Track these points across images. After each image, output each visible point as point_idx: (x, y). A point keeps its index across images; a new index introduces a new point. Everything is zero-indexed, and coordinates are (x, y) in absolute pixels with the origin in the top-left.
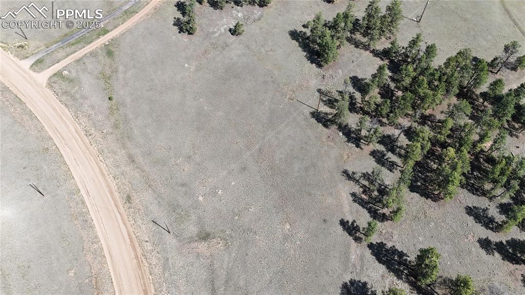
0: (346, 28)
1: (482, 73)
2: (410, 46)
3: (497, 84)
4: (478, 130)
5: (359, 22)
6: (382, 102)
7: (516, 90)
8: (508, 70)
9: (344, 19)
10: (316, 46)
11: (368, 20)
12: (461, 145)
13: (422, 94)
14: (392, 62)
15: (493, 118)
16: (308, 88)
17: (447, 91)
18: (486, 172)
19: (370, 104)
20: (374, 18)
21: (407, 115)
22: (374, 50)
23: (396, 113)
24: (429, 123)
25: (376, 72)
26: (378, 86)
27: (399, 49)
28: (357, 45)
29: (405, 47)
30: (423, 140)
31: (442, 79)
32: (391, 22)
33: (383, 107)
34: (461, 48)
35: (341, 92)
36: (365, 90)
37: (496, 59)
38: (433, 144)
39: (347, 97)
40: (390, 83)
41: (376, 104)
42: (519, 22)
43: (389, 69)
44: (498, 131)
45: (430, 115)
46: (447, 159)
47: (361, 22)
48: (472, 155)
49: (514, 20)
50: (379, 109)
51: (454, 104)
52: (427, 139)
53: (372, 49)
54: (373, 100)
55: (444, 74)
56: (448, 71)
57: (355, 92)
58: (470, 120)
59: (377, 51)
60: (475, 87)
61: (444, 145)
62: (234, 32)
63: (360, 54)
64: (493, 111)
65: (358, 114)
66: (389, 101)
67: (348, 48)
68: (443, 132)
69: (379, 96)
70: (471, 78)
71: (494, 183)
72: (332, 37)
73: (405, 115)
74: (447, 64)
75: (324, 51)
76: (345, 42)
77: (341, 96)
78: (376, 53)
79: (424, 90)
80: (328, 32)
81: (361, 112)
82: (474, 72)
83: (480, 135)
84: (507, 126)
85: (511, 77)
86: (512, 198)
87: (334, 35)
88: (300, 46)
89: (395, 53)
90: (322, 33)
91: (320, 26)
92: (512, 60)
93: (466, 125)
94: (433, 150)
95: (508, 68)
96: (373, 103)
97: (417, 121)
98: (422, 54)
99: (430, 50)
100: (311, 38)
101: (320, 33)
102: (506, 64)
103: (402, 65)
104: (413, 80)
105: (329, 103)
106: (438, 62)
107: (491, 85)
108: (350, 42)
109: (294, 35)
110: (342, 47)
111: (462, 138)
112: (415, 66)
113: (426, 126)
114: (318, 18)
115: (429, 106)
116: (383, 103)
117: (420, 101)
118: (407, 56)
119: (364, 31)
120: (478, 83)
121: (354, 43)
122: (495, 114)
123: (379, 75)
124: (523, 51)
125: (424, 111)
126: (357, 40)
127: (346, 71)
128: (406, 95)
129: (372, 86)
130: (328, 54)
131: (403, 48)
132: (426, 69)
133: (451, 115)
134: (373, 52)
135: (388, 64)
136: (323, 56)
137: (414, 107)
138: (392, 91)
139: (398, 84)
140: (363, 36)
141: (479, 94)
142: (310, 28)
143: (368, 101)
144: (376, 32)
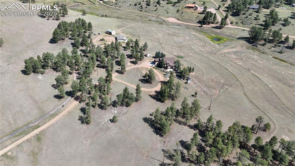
0: (173, 115)
1: (249, 134)
2: (208, 122)
5: (179, 111)
6: (200, 154)
7: (270, 142)
8: (261, 131)
9: (171, 110)
10: (158, 125)
11: (183, 110)
13: (221, 148)
14: (200, 131)
15: (262, 159)
16: (156, 149)
17: (234, 145)
20: (186, 108)
21: (215, 161)
22: (189, 125)
23: (208, 160)
25: (193, 137)
26: (196, 145)
27: (203, 124)
28: (180, 123)
31: (228, 139)
32: (195, 110)
33: (200, 157)
34: (234, 121)
35: (175, 150)
36: (189, 148)
37: (253, 126)
39: (179, 153)
40: (202, 143)
41: (196, 156)
42: (259, 107)
43: (199, 135)
45: (228, 160)
47: (180, 111)
49: (256, 106)
50: (199, 159)
51: (239, 153)
53: (188, 125)
54: (194, 154)
55: (229, 136)
56: (231, 134)
57: (183, 149)
58: (251, 162)
59: (191, 125)
60: (247, 142)
62: (113, 121)
63: (183, 128)
64: (261, 155)
65: (187, 163)
66: (203, 153)
67: (175, 126)
69: (197, 151)
70: (244, 137)
72: (166, 119)
73: (214, 161)
74: (229, 130)
75: (163, 127)
76: (173, 122)
77: (176, 152)
78: (191, 127)
79: (221, 145)
80: (164, 117)
81: (189, 161)
82: (244, 134)
84: (272, 164)
85: (264, 135)
87: (167, 119)
88: (149, 125)
89: (201, 126)
90: (160, 118)
91: (159, 115)
92: (262, 126)
93: (249, 165)
95: (261, 130)
96: (194, 155)
97: (222, 164)
98: (215, 125)
99: (219, 123)
100: (155, 121)
101: (159, 118)
102: (259, 128)
103: (206, 132)
104: (213, 140)
105: (170, 158)
106: (224, 129)
107: (256, 140)
108: (176, 122)
109: (146, 120)
110: (172, 125)
112: (213, 132)
114: (157, 110)
115: (226, 155)
117: (220, 152)
118: (208, 128)
119: (182, 115)
120: (248, 139)
121: (178, 122)
122: (263, 157)
123: (195, 138)
124: (266, 121)
125: (224, 158)
126: (179, 120)
127: (176, 138)
128: (212, 149)
129: (192, 145)
130: (165, 129)
131: (204, 123)
132: (219, 134)
133: (239, 159)
134: (189, 126)
135: (198, 132)
136: (163, 130)
137: (218, 156)
138: (204, 147)
139: (206, 143)
140: (182, 118)
141: (251, 145)
142: (154, 116)
143: (191, 154)
144: (189, 116)
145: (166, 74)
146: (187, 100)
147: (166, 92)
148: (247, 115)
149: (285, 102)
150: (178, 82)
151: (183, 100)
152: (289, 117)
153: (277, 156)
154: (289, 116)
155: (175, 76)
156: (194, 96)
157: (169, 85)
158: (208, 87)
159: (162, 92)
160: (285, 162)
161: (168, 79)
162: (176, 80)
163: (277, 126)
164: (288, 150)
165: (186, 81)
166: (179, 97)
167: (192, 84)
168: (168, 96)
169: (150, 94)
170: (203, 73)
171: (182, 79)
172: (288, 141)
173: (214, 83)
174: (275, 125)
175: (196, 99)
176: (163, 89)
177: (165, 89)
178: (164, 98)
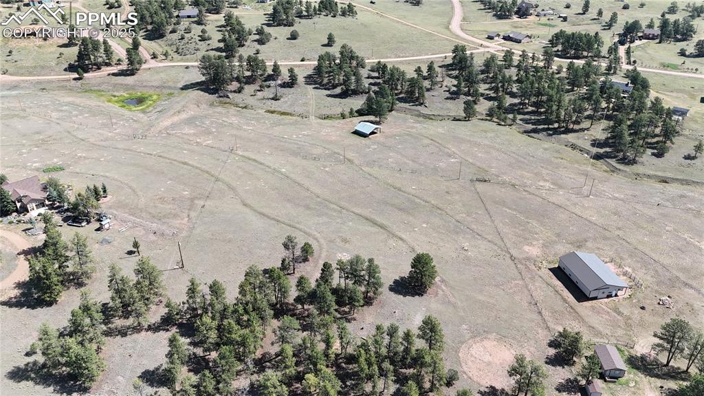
0: (95, 322)
1: (281, 281)
2: (191, 297)
3: (301, 282)
4: (319, 337)
5: (109, 305)
6: (200, 379)
7: (322, 278)
8: (300, 264)
9: (85, 313)
10: (64, 368)
11: (120, 298)
12: (315, 365)
13: (239, 339)
14: (180, 326)
15: (322, 317)
17: (262, 318)
18: (356, 374)
19: (185, 391)
20: (126, 291)
21: (238, 373)
22: (149, 326)
23: (224, 380)
24: (268, 364)
25: (169, 349)
26: (183, 363)
27: (180, 307)
28: (123, 333)
29: (185, 301)
30: (275, 388)
31: (248, 311)
32: (150, 284)
33: (204, 384)
34: (245, 269)
36: (169, 379)
37: (284, 261)
38: (289, 385)
40: (195, 350)
41: (194, 387)
42: (279, 218)
43: (182, 335)
44: (335, 326)
45: (264, 355)
46: (312, 389)
47: (111, 304)
48: (332, 367)
49: (273, 219)
50: (202, 389)
51: (279, 327)
52: (279, 384)
53: (146, 327)
54: (187, 383)
55: (247, 304)
56: (248, 298)
57: (157, 390)
58: (305, 333)
59: (154, 324)
60: (285, 298)
61: (300, 377)
63: (135, 341)
64: (317, 309)
66: (207, 372)
67: (114, 348)
68: (289, 363)
69: (191, 374)
70: (275, 291)
71: (370, 379)
72: (81, 343)
73: (237, 375)
74: (242, 291)
75: (80, 367)
76: (104, 339)
78: (154, 328)
79: (237, 333)
80: (71, 342)
82: (273, 284)
83: (324, 341)
84: (339, 316)
85: (309, 268)
86: (396, 382)
87: (83, 340)
88: (36, 383)
89: (177, 314)
90: (62, 347)
91: (54, 341)
92: (298, 253)
93: (304, 341)
94: (293, 391)
95: (300, 262)
96: (188, 388)
97: (254, 372)
98: (208, 297)
99: (215, 289)
100: (49, 363)
101: (59, 350)
102: (295, 260)
103: (196, 322)
104: (218, 330)
106: (231, 295)
107: (297, 286)
108: (111, 336)
109: (18, 375)
110: (103, 348)
111: (310, 356)
112: (210, 314)
113: (267, 370)
114: (45, 333)
115: (255, 347)
116: (202, 380)
117: (242, 348)
118: (195, 309)
119: (123, 312)
120: (284, 292)
121: (117, 333)
122: (322, 311)
123: (175, 350)
124: (300, 241)
125: (253, 355)
126: (119, 327)
127: (128, 373)
128: (222, 351)
129: (174, 368)
130: (87, 368)
131: (184, 303)
132: (225, 310)
133: (283, 340)
134: (150, 328)
135: (178, 330)
136: (82, 375)
137: (240, 359)
138: (203, 358)
139: (205, 346)
140: (125, 318)
141: (293, 301)
142: (39, 352)
143: (181, 389)
144: (139, 305)
145: (29, 226)
146: (121, 269)
147: (50, 274)
148: (264, 245)
149: (318, 191)
150: (77, 235)
151: (109, 274)
152: (334, 216)
153: (343, 296)
154: (334, 214)
155: (62, 223)
156: (134, 252)
157: (50, 252)
158: (159, 218)
159: (39, 278)
160: (358, 301)
161: (43, 237)
162: (67, 233)
163: (322, 241)
164: (355, 276)
165: (97, 225)
166: (94, 270)
167: (116, 227)
168: (62, 281)
169: (4, 298)
170: (134, 190)
171: (83, 224)
172: (348, 261)
173: (169, 204)
174: (318, 242)
175: (140, 257)
176: (37, 268)
177: (44, 266)
178: (51, 293)
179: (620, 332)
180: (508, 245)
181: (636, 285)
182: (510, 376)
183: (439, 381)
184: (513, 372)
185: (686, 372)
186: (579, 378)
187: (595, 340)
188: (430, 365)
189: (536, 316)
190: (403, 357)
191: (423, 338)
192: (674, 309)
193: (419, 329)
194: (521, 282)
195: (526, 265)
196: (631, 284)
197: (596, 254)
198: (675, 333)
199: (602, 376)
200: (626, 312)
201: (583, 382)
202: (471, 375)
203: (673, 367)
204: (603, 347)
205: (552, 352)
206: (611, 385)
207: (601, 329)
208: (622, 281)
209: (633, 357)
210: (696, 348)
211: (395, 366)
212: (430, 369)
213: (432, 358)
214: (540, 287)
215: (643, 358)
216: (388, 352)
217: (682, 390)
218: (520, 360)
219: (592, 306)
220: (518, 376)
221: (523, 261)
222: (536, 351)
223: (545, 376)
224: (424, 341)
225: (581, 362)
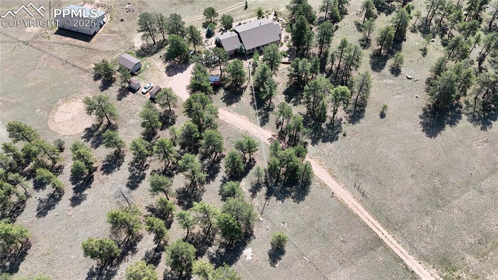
179: (122, 43)
180: (15, 37)
181: (108, 9)
182: (90, 114)
183: (54, 154)
184: (90, 111)
185: (164, 40)
186: (124, 84)
187: (115, 57)
188: (40, 151)
189: (73, 70)
190: (18, 162)
191: (19, 140)
192: (136, 10)
193: (10, 137)
194: (46, 56)
195: (38, 42)
196: (106, 10)
197: (73, 4)
198: (146, 23)
199: (133, 74)
200: (116, 29)
201: (127, 85)
202: (69, 134)
203: (157, 42)
204: (121, 58)
205: (99, 82)
206: (140, 75)
207: (112, 49)
208: (100, 12)
209: (138, 52)
210: (160, 24)
211: (18, 171)
212: (42, 152)
213: (37, 146)
214: (60, 49)
215: (142, 49)
216: (5, 168)
217: (169, 51)
218: (87, 101)
219: (98, 39)
220: (95, 111)
221: (35, 40)
222: (91, 89)
223: (107, 98)
224: (21, 141)
225: (117, 75)
